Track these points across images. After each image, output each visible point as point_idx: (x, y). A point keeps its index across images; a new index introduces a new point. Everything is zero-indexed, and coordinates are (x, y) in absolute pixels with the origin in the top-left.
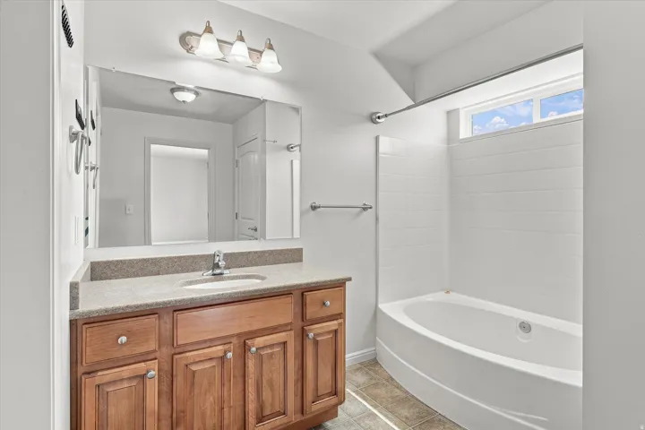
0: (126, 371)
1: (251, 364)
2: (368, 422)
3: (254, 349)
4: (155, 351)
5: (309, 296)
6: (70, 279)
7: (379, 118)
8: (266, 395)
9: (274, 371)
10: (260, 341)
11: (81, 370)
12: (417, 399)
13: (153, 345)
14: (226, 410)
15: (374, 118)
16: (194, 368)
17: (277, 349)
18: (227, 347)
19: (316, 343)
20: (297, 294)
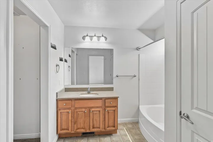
0: (66, 111)
1: (91, 114)
2: (124, 137)
3: (91, 111)
4: (71, 108)
5: (106, 100)
6: (57, 92)
7: (139, 49)
8: (95, 123)
9: (96, 117)
10: (93, 109)
11: (58, 109)
12: (143, 135)
13: (71, 107)
14: (85, 123)
15: (138, 49)
16: (78, 113)
17: (97, 112)
18: (85, 109)
19: (108, 112)
20: (103, 99)
